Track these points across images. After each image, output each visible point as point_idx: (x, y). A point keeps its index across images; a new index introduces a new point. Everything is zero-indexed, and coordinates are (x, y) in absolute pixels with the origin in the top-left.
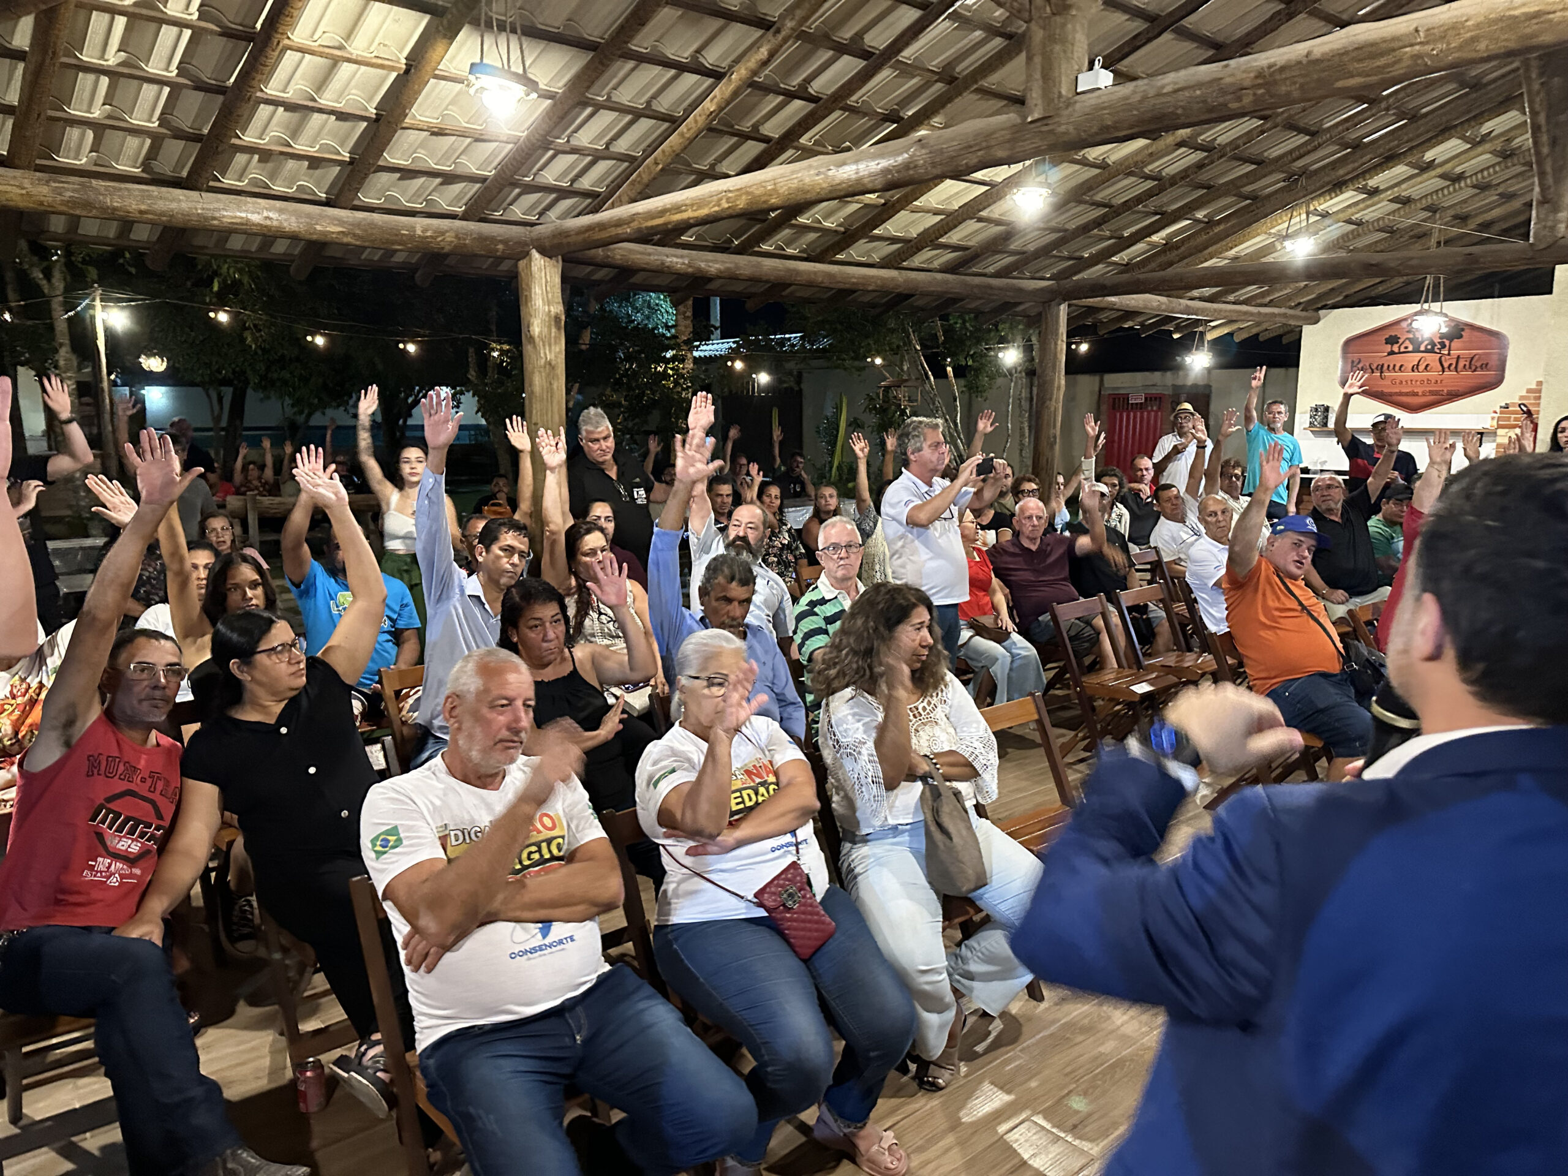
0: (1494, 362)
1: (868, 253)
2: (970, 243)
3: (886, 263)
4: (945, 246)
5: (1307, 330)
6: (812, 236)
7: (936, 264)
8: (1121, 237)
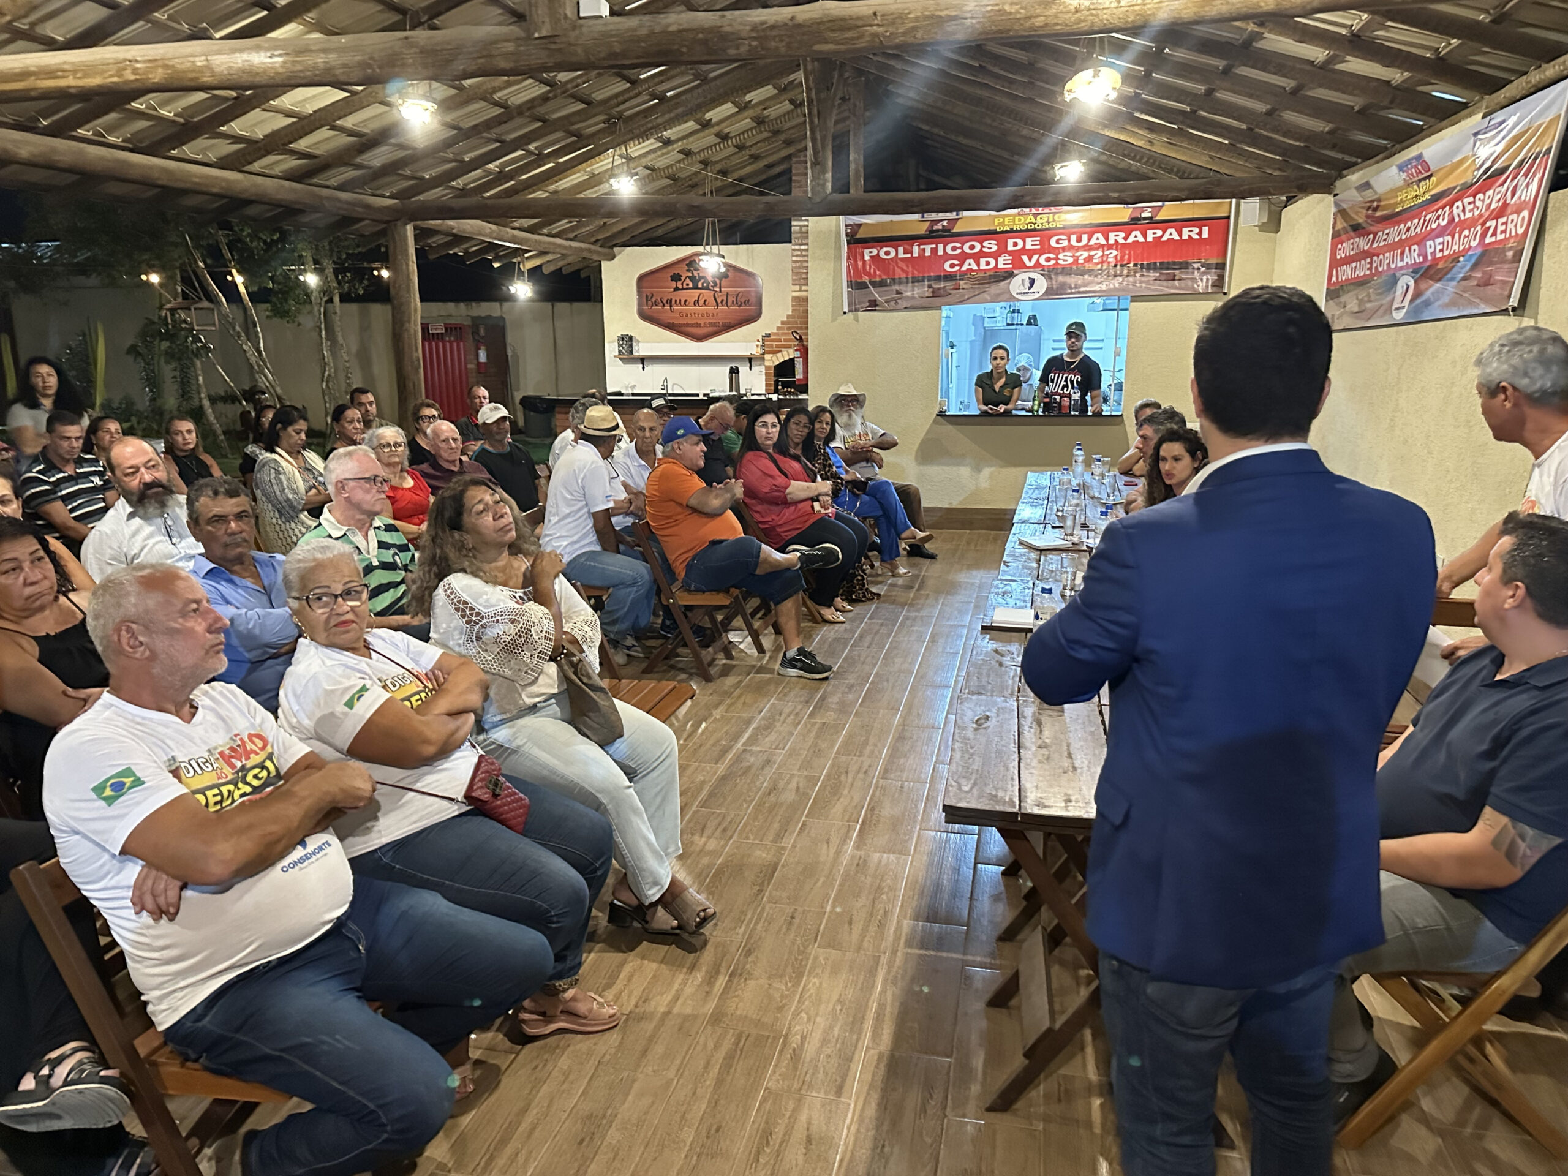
0: (753, 300)
1: (203, 151)
2: (318, 152)
3: (224, 163)
4: (293, 152)
5: (605, 265)
6: (143, 124)
7: (277, 170)
8: (462, 161)
